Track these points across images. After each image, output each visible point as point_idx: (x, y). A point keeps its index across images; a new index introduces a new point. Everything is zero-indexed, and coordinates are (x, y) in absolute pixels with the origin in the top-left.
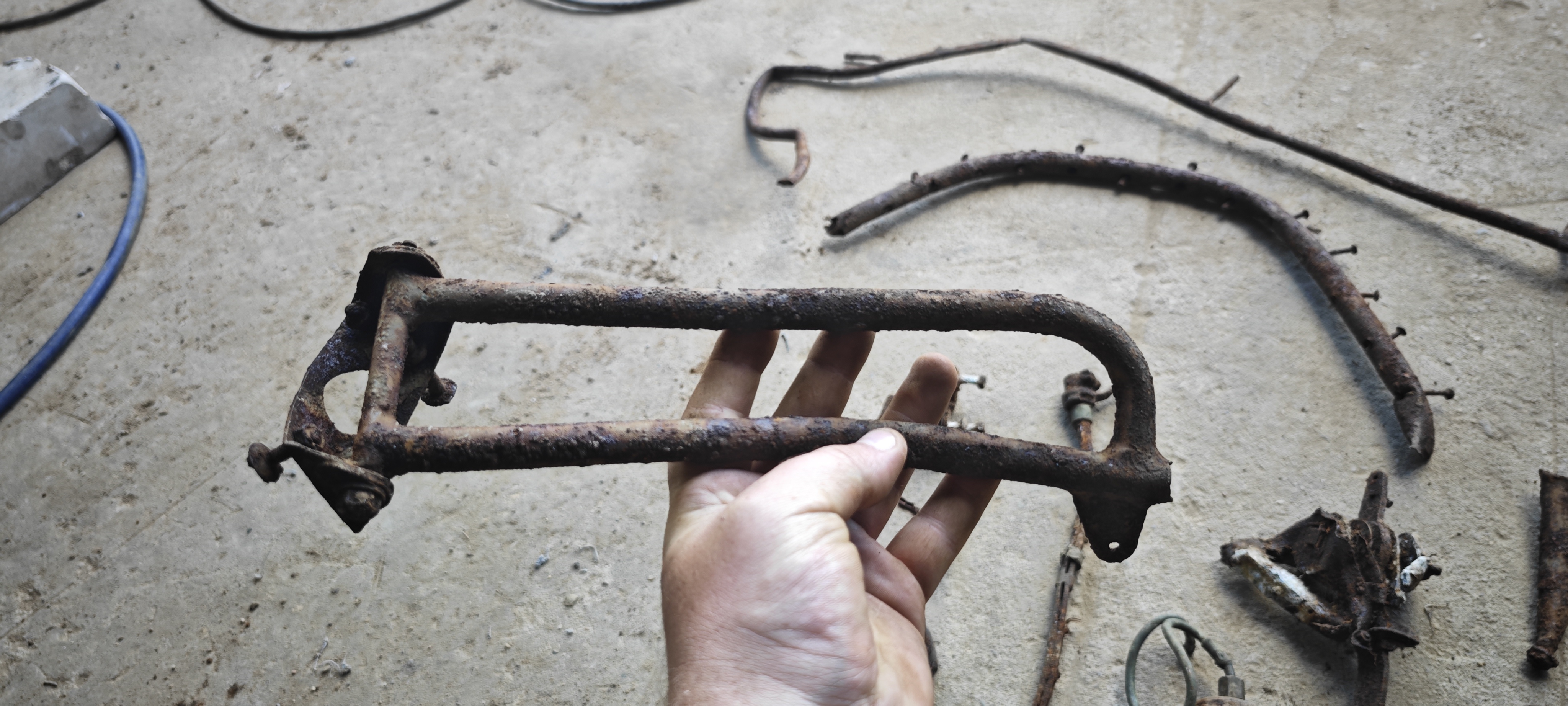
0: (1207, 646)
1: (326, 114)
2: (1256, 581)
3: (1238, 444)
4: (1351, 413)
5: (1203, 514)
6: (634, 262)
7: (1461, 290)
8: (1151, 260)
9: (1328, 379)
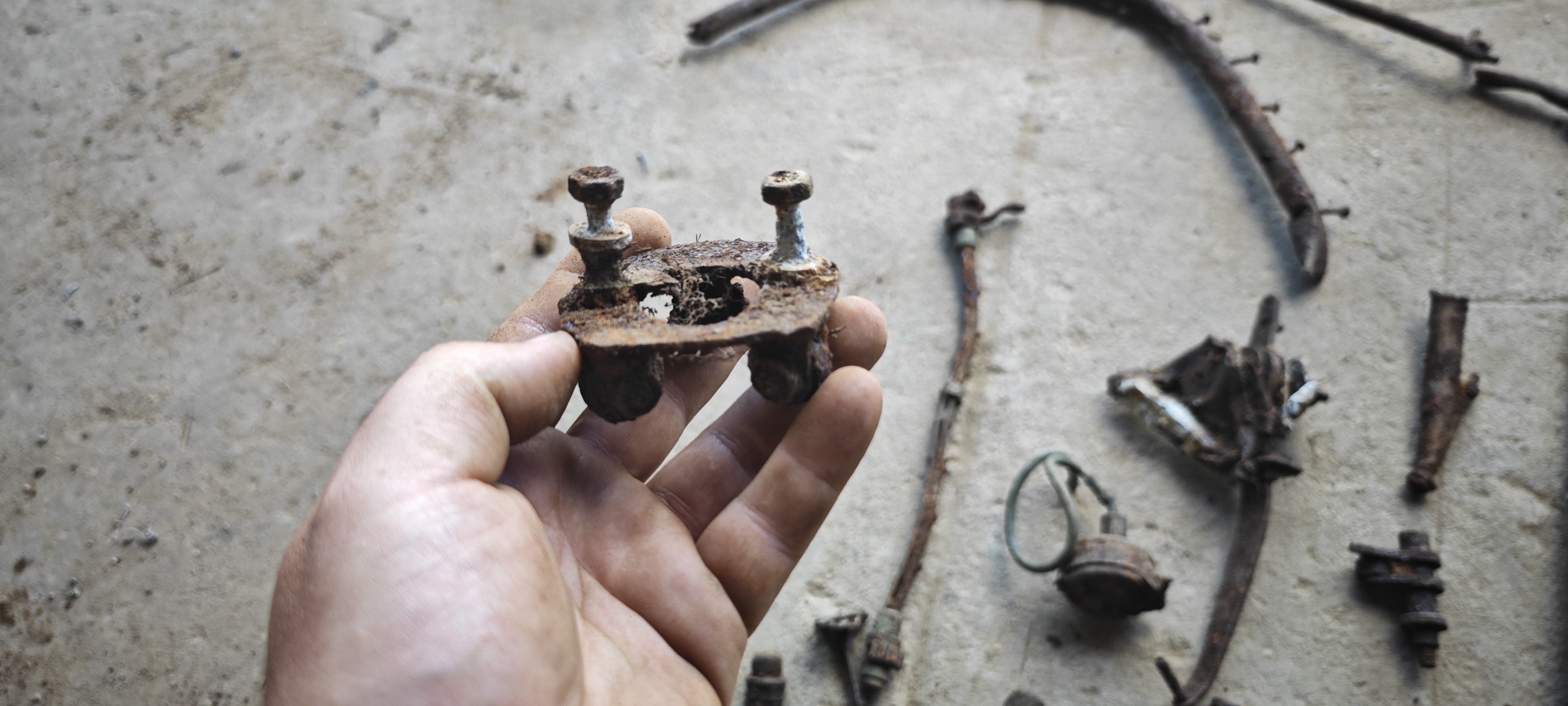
0: (1091, 483)
2: (1142, 414)
3: (1128, 269)
4: (1244, 235)
5: (1090, 344)
6: (471, 76)
7: (1362, 102)
8: (1041, 70)
9: (1222, 198)
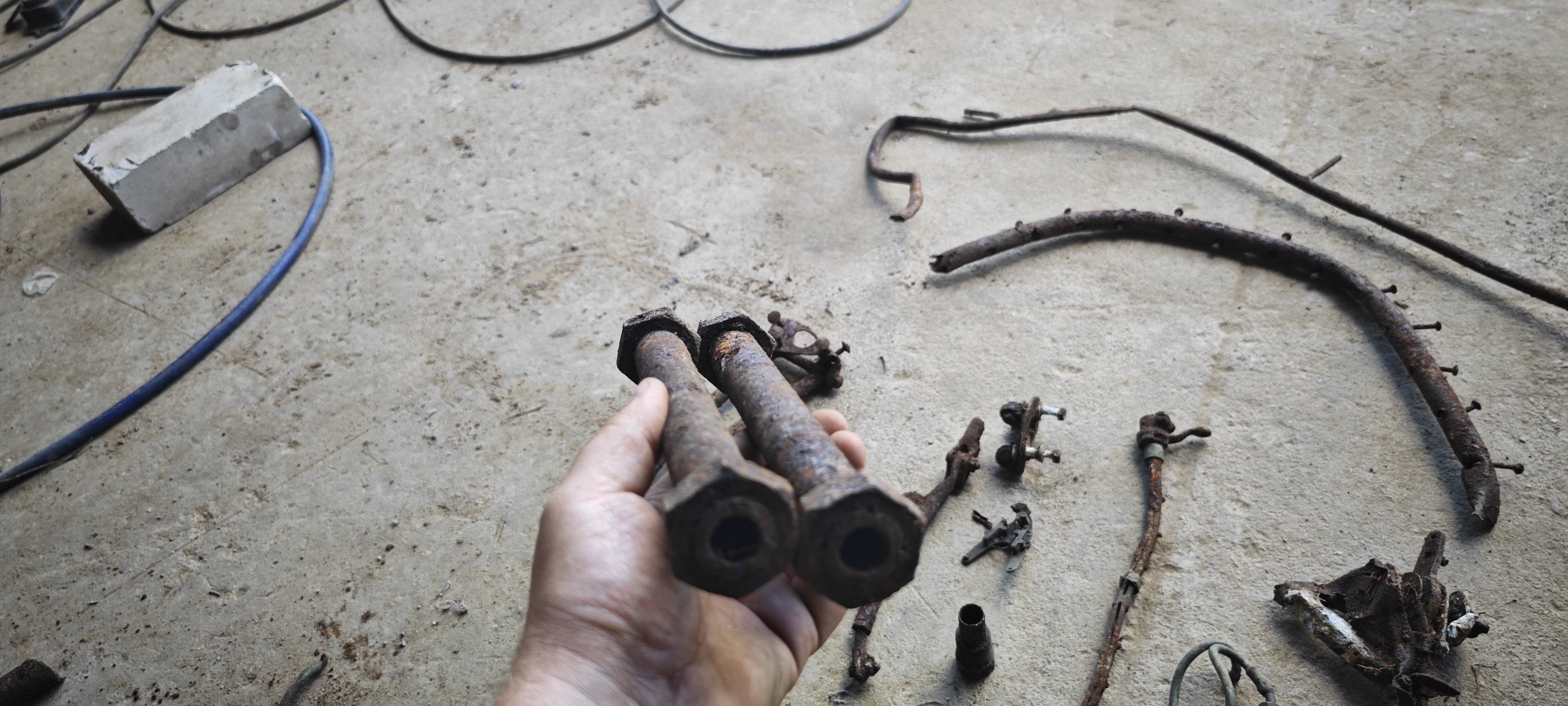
0: (1251, 674)
1: (492, 129)
2: (1305, 621)
3: (1303, 496)
4: (1419, 478)
5: (1262, 556)
6: (752, 281)
7: (1543, 373)
8: (1236, 320)
9: (1399, 444)
